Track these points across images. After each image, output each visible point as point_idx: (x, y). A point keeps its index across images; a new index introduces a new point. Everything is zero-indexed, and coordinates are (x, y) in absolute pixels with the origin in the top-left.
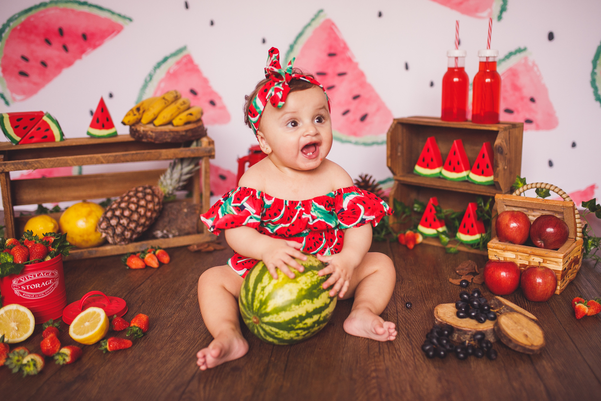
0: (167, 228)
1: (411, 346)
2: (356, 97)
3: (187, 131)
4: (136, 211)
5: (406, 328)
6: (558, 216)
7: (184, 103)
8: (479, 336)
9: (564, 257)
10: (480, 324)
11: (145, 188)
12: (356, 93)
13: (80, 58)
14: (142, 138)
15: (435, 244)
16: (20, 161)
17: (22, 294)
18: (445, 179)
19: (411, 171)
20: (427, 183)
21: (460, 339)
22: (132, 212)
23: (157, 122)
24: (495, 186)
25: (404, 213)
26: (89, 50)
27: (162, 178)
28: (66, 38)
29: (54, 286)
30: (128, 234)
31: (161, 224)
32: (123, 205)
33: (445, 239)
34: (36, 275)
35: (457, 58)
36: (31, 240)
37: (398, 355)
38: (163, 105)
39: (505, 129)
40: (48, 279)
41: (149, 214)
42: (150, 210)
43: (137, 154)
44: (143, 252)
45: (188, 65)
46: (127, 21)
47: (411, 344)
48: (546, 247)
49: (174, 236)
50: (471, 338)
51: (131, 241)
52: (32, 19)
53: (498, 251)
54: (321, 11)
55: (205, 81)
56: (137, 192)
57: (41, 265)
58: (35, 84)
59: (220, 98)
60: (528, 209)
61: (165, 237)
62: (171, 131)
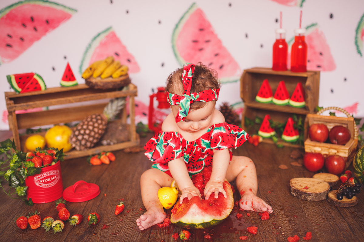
0: (110, 139)
2: (216, 55)
3: (121, 81)
4: (93, 130)
6: (345, 126)
7: (118, 64)
9: (349, 149)
11: (96, 116)
12: (216, 52)
13: (45, 35)
14: (94, 86)
15: (269, 142)
16: (24, 104)
17: (40, 185)
18: (274, 104)
19: (253, 99)
20: (265, 107)
22: (91, 131)
23: (103, 76)
24: (305, 108)
25: (250, 124)
26: (50, 30)
27: (105, 109)
28: (36, 23)
29: (57, 179)
30: (89, 144)
31: (106, 137)
32: (85, 127)
33: (275, 139)
34: (48, 174)
35: (281, 34)
38: (106, 66)
39: (311, 76)
40: (54, 175)
41: (100, 132)
42: (100, 129)
44: (99, 154)
45: (113, 38)
46: (74, 12)
48: (339, 143)
49: (114, 144)
51: (90, 148)
52: (14, 12)
53: (311, 147)
54: (194, 4)
55: (124, 47)
56: (92, 119)
57: (50, 168)
58: (17, 51)
59: (133, 58)
60: (327, 122)
61: (109, 144)
62: (112, 82)
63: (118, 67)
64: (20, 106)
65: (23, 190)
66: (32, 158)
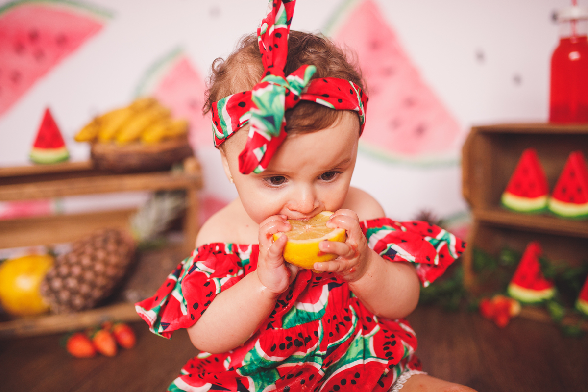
2: (410, 103)
4: (91, 268)
12: (409, 95)
19: (496, 202)
22: (85, 269)
23: (119, 140)
25: (486, 266)
30: (78, 301)
33: (557, 311)
35: (574, 21)
38: (130, 116)
41: (110, 271)
42: (112, 265)
44: (95, 329)
63: (158, 117)
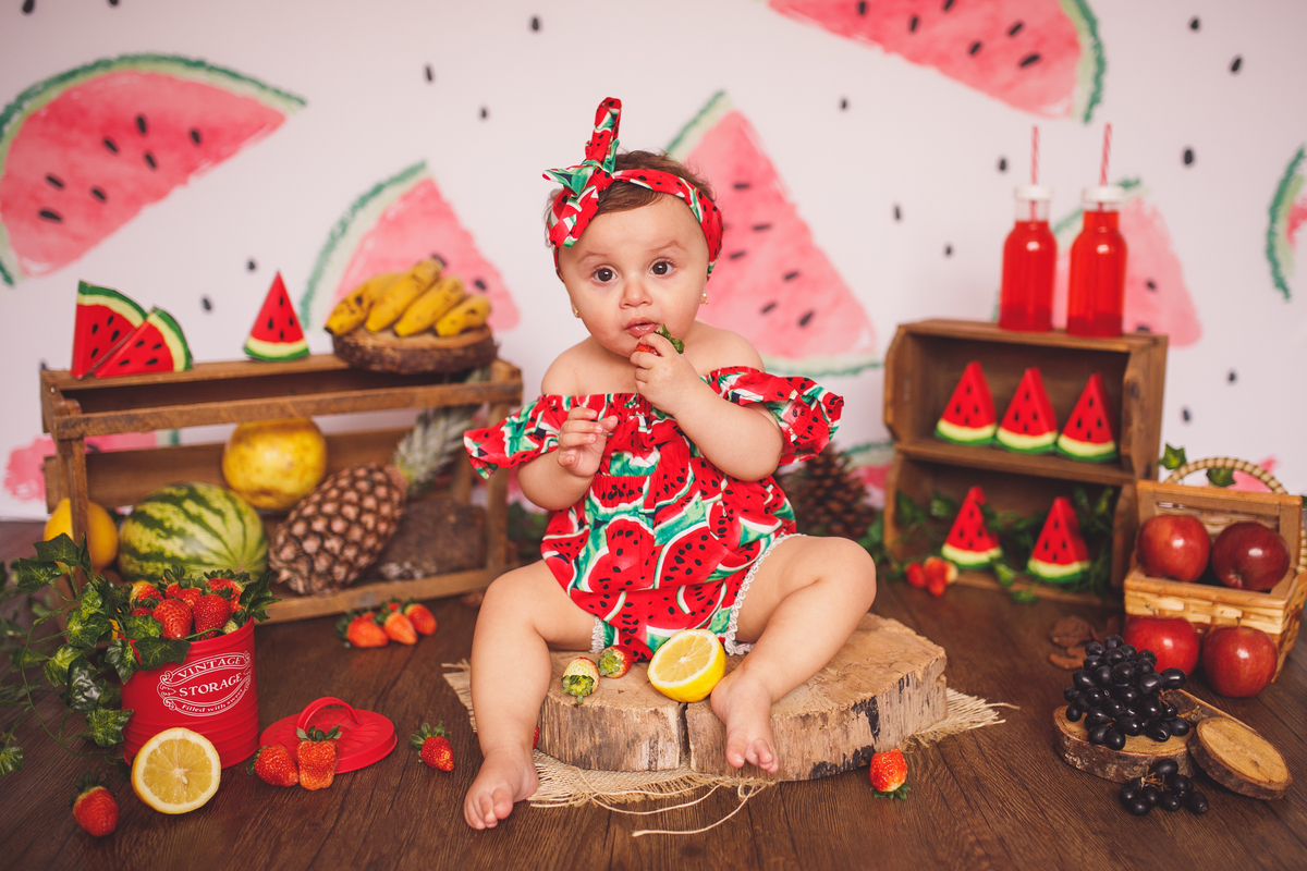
0: (414, 558)
1: (1026, 792)
2: (790, 276)
3: (466, 348)
4: (358, 521)
5: (1000, 757)
6: (1269, 525)
7: (456, 288)
8: (1167, 768)
9: (1287, 606)
10: (1158, 743)
11: (371, 472)
12: (791, 266)
13: (184, 182)
14: (371, 361)
15: (984, 583)
16: (119, 413)
17: (180, 705)
18: (1003, 448)
19: (928, 431)
20: (971, 457)
21: (1123, 776)
22: (350, 523)
23: (402, 328)
24: (1118, 461)
25: (914, 520)
26: (205, 166)
27: (402, 447)
28: (153, 140)
29: (242, 688)
30: (340, 571)
31: (397, 548)
32: (329, 508)
33: (1005, 573)
34: (212, 663)
35: (1033, 203)
36: (187, 586)
37: (1009, 811)
38: (414, 292)
39: (1143, 349)
40: (232, 672)
41: (383, 527)
42: (384, 519)
43: (364, 397)
44: (377, 610)
45: (429, 203)
46: (294, 106)
47: (1027, 789)
48: (1247, 586)
49: (427, 575)
50: (1150, 772)
51: (345, 585)
52: (76, 96)
53: (1145, 597)
54: (720, 95)
55: (466, 237)
56: (354, 480)
57: (221, 644)
58: (77, 238)
59: (497, 275)
60: (1202, 510)
61: (406, 577)
62: (436, 349)
63: (454, 297)
64: (105, 420)
65: (116, 723)
66: (152, 605)
